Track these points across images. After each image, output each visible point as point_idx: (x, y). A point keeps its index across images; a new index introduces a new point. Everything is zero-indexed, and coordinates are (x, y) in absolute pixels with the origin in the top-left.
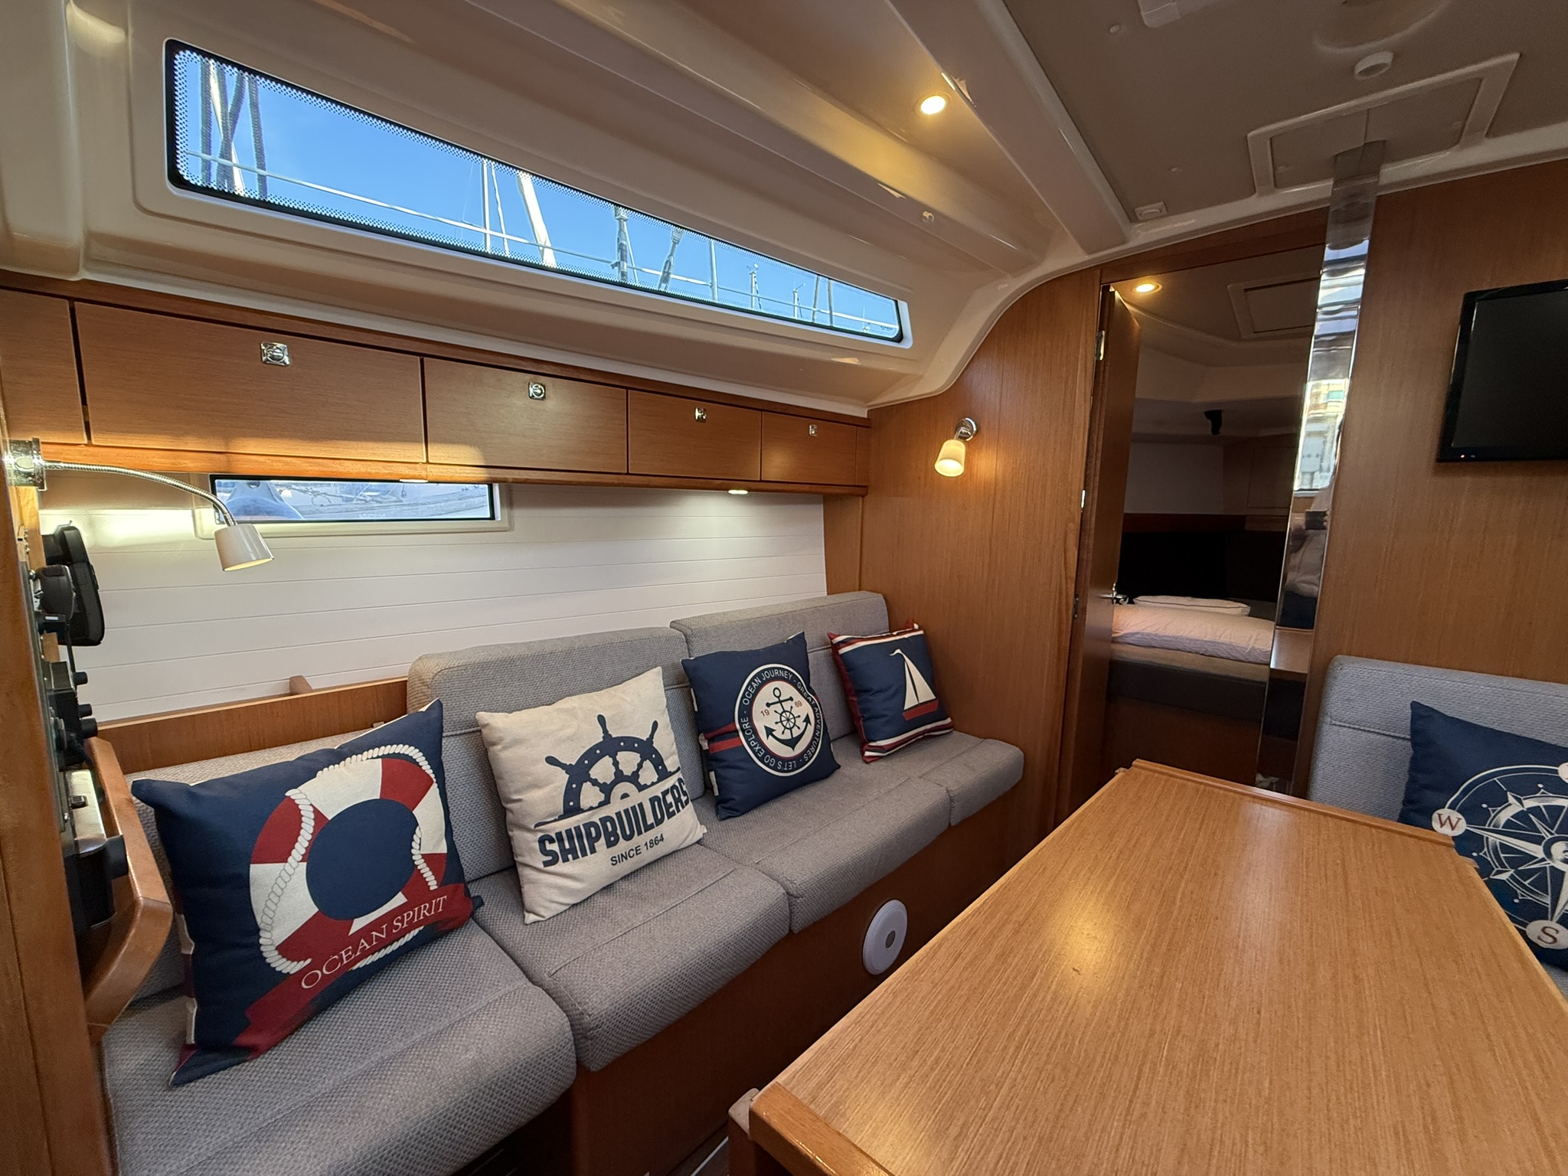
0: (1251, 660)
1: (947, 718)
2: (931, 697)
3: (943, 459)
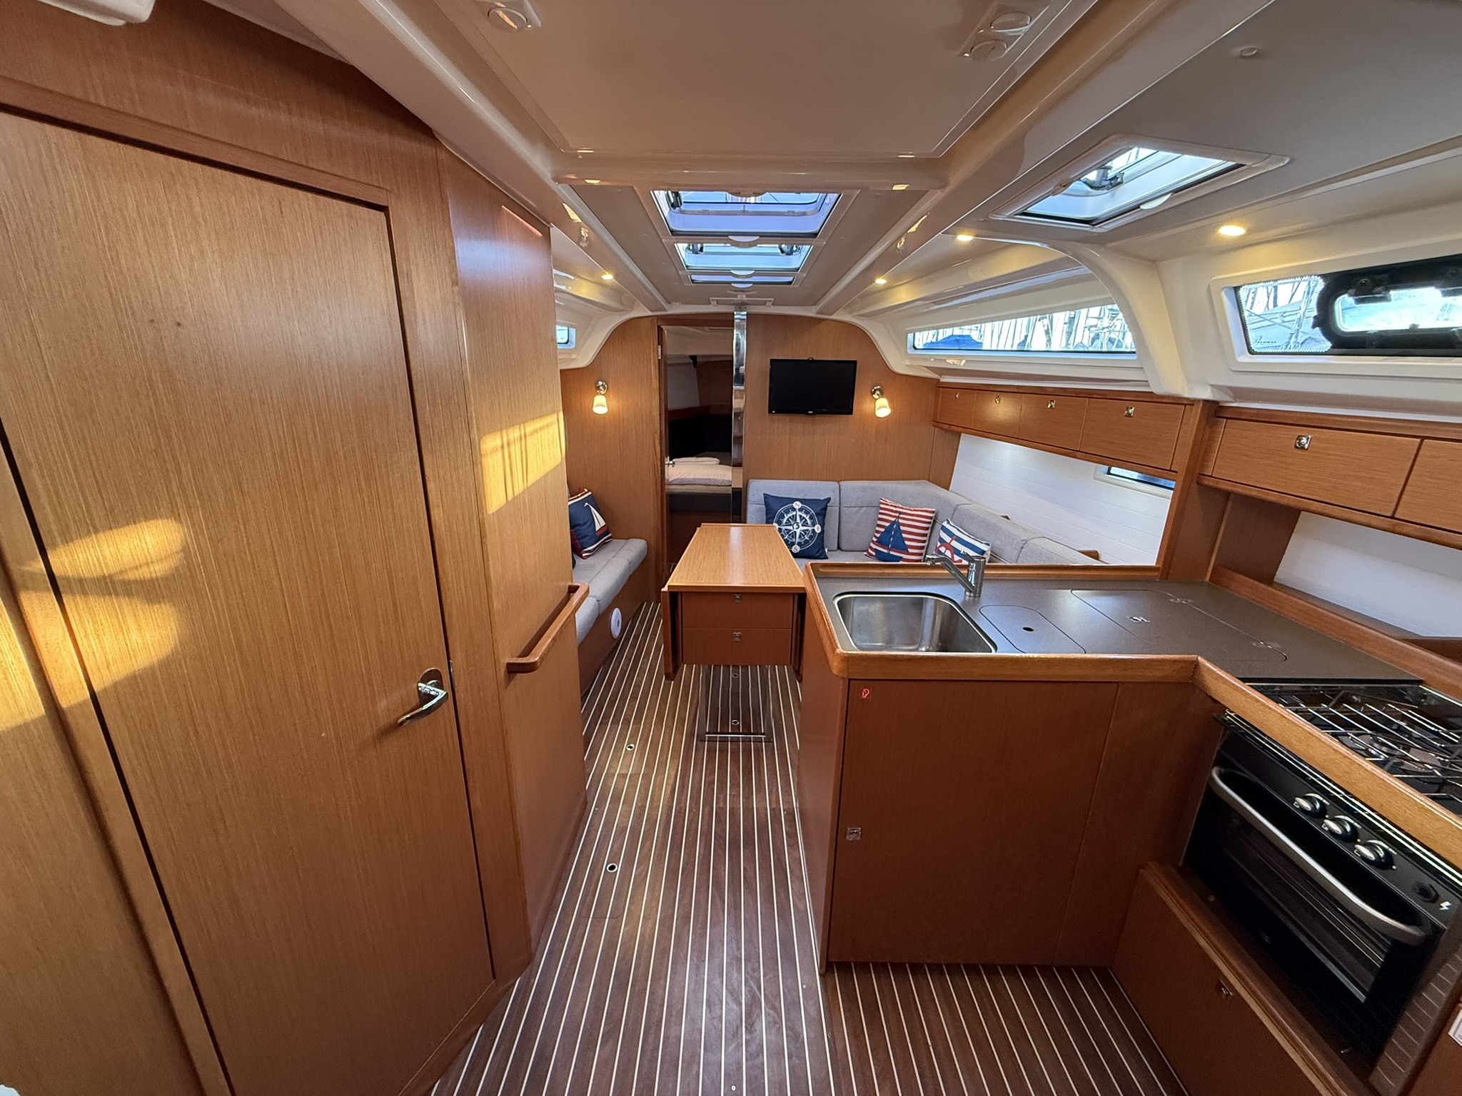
1: (610, 533)
2: (604, 524)
3: (598, 405)
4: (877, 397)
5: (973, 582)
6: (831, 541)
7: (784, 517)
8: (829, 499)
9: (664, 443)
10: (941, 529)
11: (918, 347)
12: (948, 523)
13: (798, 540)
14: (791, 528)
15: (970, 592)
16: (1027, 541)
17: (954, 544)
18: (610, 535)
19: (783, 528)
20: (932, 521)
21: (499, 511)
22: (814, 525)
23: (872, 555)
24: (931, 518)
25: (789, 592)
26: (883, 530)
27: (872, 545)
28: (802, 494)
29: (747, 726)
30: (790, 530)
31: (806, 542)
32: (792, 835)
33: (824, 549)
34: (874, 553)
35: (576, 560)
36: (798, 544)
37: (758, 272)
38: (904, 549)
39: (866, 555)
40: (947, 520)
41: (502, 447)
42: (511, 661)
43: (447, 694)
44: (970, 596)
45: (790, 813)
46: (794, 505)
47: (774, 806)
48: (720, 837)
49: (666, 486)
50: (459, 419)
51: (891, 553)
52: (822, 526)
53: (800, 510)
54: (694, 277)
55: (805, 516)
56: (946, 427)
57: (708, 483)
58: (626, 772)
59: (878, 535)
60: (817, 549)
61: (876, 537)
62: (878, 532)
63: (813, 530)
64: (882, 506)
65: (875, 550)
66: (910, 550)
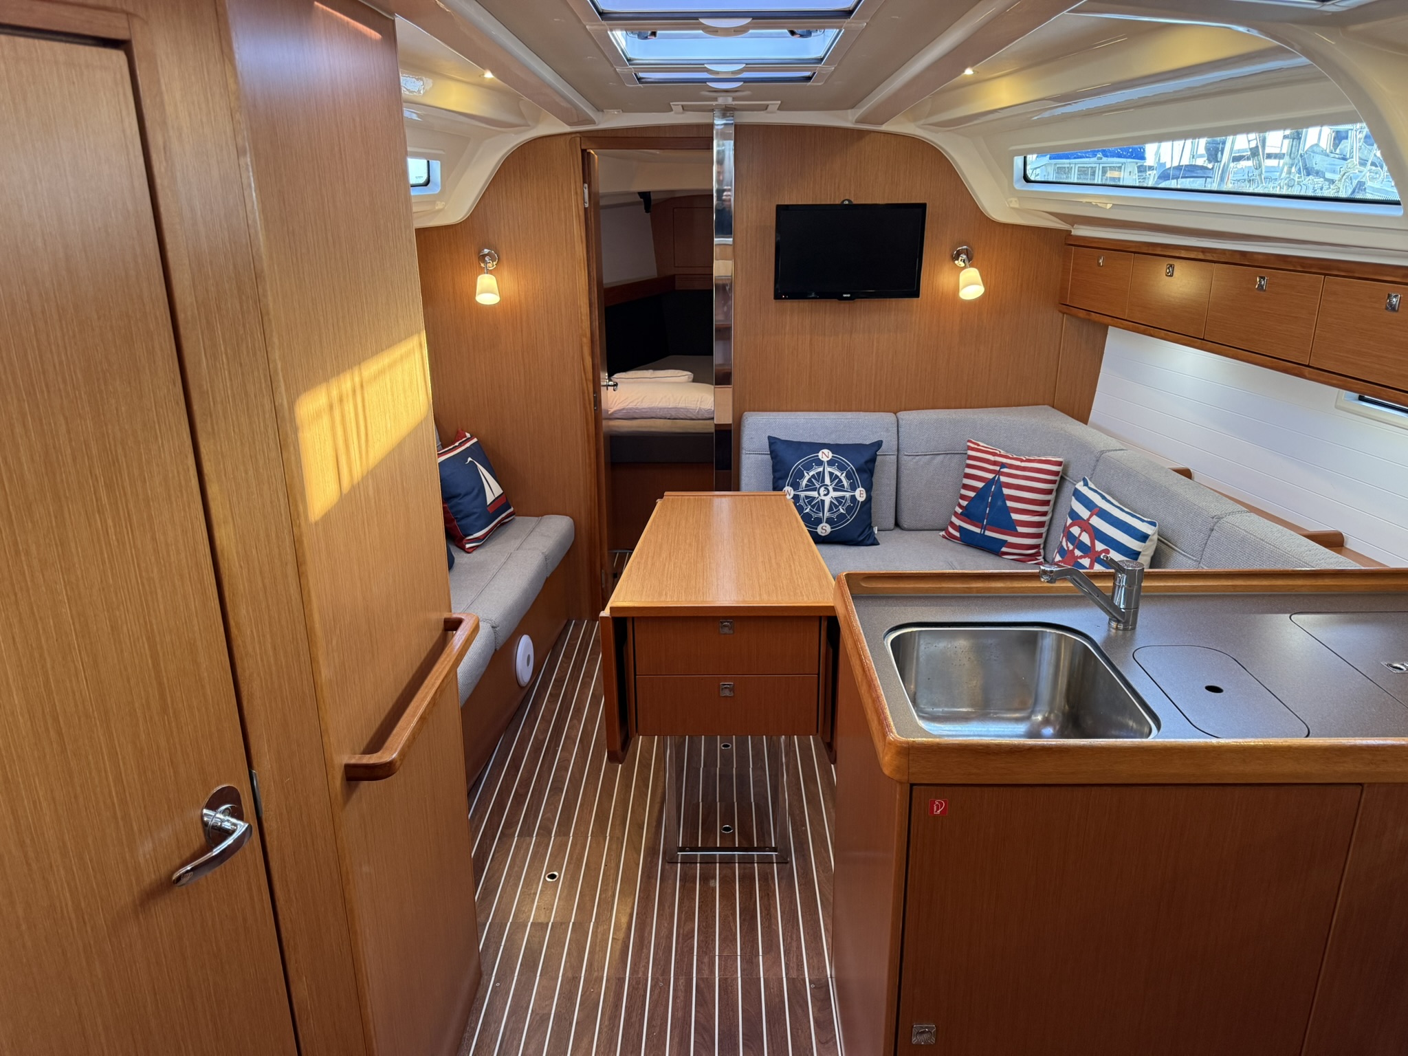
0: (700, 417)
1: (510, 508)
2: (501, 491)
3: (482, 292)
4: (962, 264)
5: (1122, 606)
6: (883, 512)
7: (802, 476)
8: (879, 444)
9: (598, 350)
10: (1074, 495)
11: (1032, 178)
12: (1086, 484)
13: (827, 514)
14: (815, 494)
15: (1118, 621)
16: (1220, 518)
17: (1096, 522)
18: (512, 509)
19: (803, 494)
20: (1057, 478)
21: (327, 517)
22: (853, 488)
23: (954, 537)
24: (1056, 473)
25: (812, 614)
26: (972, 494)
27: (954, 519)
28: (833, 436)
29: (745, 834)
30: (814, 498)
31: (842, 516)
32: (824, 1025)
33: (871, 527)
34: (957, 534)
35: (455, 555)
36: (826, 522)
37: (750, 65)
38: (1010, 527)
39: (944, 537)
40: (1084, 480)
41: (331, 407)
42: (353, 761)
43: (249, 829)
44: (1117, 629)
45: (820, 987)
46: (820, 454)
47: (794, 975)
48: (704, 1029)
49: (605, 423)
50: (256, 373)
51: (988, 533)
52: (869, 490)
53: (831, 463)
54: (641, 75)
55: (838, 473)
56: (1082, 314)
57: (674, 414)
58: (546, 921)
59: (964, 503)
60: (861, 530)
61: (960, 506)
62: (963, 497)
63: (853, 498)
64: (971, 453)
65: (959, 529)
66: (1020, 529)
